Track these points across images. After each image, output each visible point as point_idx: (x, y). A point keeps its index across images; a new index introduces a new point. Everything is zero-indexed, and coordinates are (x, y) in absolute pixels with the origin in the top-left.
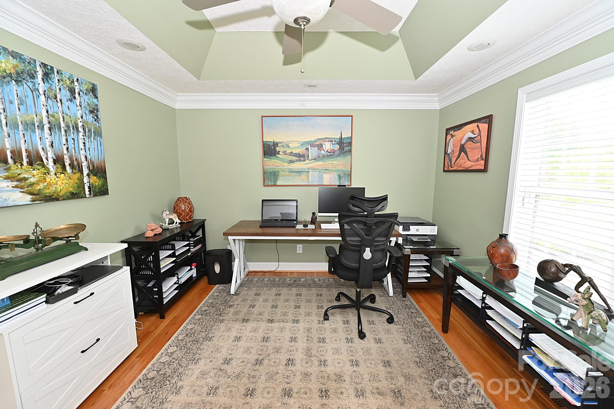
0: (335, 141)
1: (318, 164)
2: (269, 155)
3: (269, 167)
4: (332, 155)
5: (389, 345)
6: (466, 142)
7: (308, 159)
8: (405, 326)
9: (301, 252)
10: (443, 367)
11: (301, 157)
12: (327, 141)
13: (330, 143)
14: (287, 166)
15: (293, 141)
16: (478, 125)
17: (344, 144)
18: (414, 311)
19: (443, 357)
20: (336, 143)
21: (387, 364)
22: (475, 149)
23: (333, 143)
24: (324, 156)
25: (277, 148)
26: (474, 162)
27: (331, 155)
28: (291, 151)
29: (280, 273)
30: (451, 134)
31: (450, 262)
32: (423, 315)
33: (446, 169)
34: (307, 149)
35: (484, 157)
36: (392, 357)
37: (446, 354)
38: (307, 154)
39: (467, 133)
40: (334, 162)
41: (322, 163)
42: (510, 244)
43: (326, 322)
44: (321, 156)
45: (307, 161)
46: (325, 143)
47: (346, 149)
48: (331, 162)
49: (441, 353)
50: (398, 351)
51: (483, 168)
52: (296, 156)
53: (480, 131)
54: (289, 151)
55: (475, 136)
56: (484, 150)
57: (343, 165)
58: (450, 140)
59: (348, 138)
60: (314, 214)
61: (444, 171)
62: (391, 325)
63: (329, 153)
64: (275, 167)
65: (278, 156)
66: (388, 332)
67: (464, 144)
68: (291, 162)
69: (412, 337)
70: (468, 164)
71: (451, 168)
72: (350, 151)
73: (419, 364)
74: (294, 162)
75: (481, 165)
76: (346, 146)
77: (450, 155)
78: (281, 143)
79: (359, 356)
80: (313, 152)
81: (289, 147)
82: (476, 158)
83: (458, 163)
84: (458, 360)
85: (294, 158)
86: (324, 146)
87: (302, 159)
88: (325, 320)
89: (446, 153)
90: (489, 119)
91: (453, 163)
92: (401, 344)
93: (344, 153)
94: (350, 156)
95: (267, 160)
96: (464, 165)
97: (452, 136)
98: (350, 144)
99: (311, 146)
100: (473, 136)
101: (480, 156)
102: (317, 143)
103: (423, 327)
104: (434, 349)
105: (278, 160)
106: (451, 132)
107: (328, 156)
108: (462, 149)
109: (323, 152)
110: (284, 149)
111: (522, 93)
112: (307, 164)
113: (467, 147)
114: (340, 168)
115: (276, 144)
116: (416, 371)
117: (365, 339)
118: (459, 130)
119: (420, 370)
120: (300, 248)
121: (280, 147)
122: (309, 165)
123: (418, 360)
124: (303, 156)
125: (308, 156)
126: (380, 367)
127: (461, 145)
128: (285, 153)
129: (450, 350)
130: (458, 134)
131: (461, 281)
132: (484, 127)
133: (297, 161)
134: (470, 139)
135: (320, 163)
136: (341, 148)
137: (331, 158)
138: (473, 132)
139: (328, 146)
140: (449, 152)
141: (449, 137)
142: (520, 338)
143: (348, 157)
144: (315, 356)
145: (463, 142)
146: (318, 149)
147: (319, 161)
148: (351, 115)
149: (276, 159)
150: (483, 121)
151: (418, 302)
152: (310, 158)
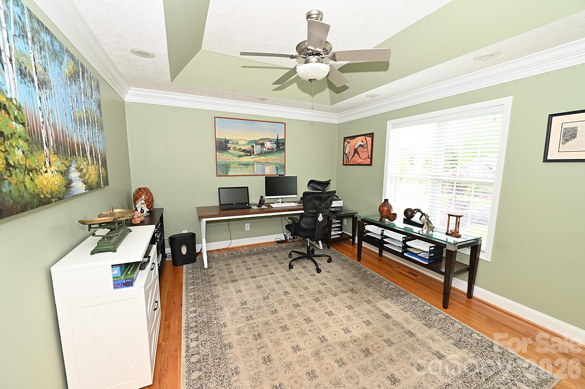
0: (273, 141)
1: (261, 158)
2: (221, 150)
3: (222, 160)
4: (272, 152)
5: (335, 272)
6: (358, 147)
7: (254, 154)
8: (338, 262)
9: (249, 229)
10: (366, 275)
11: (249, 153)
12: (267, 141)
13: (269, 142)
14: (236, 159)
15: (241, 139)
16: (365, 138)
17: (280, 144)
18: (338, 254)
19: (364, 271)
20: (274, 143)
21: (340, 280)
22: (364, 152)
23: (272, 142)
24: (265, 152)
25: (228, 145)
26: (364, 159)
27: (270, 151)
28: (240, 147)
29: (233, 248)
30: (348, 141)
31: (362, 218)
32: (344, 255)
33: (344, 163)
34: (253, 146)
35: (370, 157)
36: (340, 277)
37: (365, 270)
38: (253, 150)
39: (359, 141)
40: (273, 157)
41: (264, 158)
42: (389, 204)
43: (291, 270)
44: (263, 152)
45: (253, 156)
46: (266, 142)
47: (281, 147)
48: (271, 157)
49: (362, 270)
50: (342, 274)
51: (369, 163)
52: (244, 152)
53: (367, 141)
54: (238, 148)
55: (364, 144)
56: (370, 153)
57: (279, 159)
58: (347, 145)
59: (282, 139)
60: (262, 197)
61: (344, 165)
62: (331, 263)
63: (269, 150)
64: (227, 160)
65: (229, 151)
66: (331, 266)
67: (357, 148)
68: (240, 156)
69: (345, 266)
70: (360, 161)
71: (349, 162)
72: (284, 149)
73: (355, 276)
74: (243, 156)
75: (368, 161)
76: (281, 146)
77: (348, 154)
78: (231, 140)
79: (323, 280)
80: (257, 149)
81: (238, 144)
82: (365, 157)
83: (353, 160)
84: (371, 271)
85: (243, 153)
86: (265, 144)
87: (249, 154)
88: (290, 269)
89: (344, 153)
90: (371, 135)
91: (350, 160)
92: (341, 271)
93: (280, 150)
94: (284, 153)
95: (219, 154)
96: (357, 161)
97: (349, 143)
98: (284, 144)
99: (255, 144)
100: (362, 144)
101: (367, 156)
102: (260, 142)
103: (347, 261)
104: (359, 269)
105: (229, 154)
106: (347, 140)
107: (268, 152)
108: (356, 151)
109: (265, 149)
110: (234, 146)
111: (389, 123)
112: (253, 158)
113: (360, 150)
114: (277, 161)
115: (227, 142)
116: (355, 280)
117: (321, 273)
118: (353, 139)
119: (357, 279)
120: (247, 226)
121: (230, 143)
122: (255, 159)
123: (353, 275)
124: (250, 152)
125: (253, 152)
126: (337, 282)
127: (355, 149)
128: (235, 148)
129: (366, 268)
130: (352, 141)
131: (368, 227)
132: (369, 139)
133: (244, 156)
134: (361, 145)
135: (263, 158)
136: (278, 147)
137: (271, 154)
138: (362, 141)
139: (268, 145)
140: (346, 153)
141: (346, 143)
142: (402, 246)
143: (283, 154)
144: (298, 286)
145: (356, 147)
146: (261, 147)
147: (262, 156)
148: (284, 122)
149: (227, 154)
150: (368, 135)
151: (338, 250)
152: (255, 154)
